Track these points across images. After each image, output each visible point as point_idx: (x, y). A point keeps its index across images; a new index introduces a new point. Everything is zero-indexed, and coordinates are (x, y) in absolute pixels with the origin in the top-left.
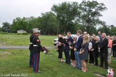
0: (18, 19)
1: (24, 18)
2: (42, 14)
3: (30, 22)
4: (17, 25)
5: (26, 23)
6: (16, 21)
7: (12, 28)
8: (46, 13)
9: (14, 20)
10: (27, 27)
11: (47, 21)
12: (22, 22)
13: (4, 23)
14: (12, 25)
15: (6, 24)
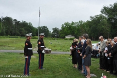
1: (73, 23)
2: (91, 18)
3: (78, 27)
5: (75, 28)
6: (65, 26)
9: (63, 25)
12: (70, 27)
13: (54, 29)
14: (61, 31)
15: (55, 30)
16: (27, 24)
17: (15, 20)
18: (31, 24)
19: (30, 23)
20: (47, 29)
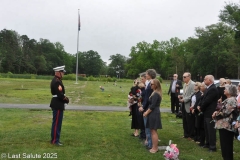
0: (141, 46)
1: (156, 43)
2: (199, 31)
3: (169, 52)
4: (139, 61)
6: (138, 50)
7: (129, 68)
8: (208, 27)
9: (134, 48)
10: (163, 65)
11: (211, 47)
13: (113, 57)
14: (129, 61)
15: (117, 60)
16: (51, 45)
17: (25, 37)
18: (62, 47)
19: (58, 44)
20: (99, 57)
